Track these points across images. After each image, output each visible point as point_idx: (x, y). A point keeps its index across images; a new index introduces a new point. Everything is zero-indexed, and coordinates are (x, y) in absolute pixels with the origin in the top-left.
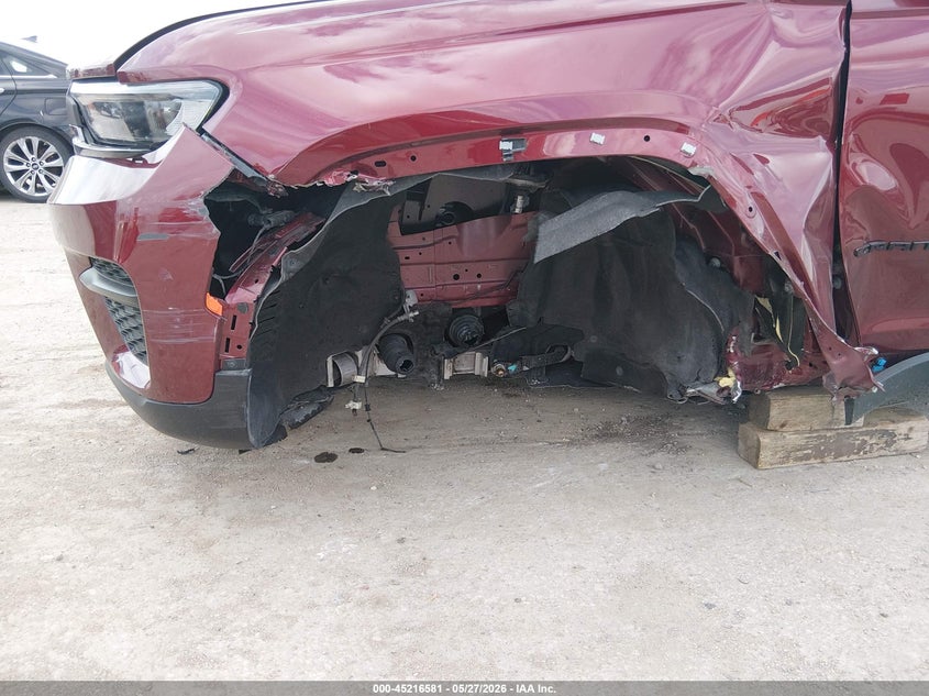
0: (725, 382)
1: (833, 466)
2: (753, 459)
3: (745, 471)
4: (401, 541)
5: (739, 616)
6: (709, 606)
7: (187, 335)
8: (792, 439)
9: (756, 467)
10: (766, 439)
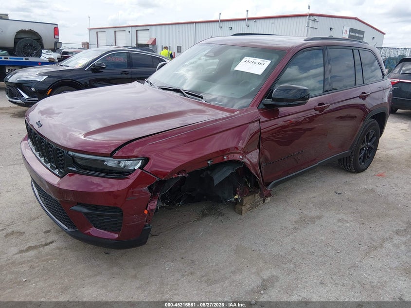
0: (236, 197)
1: (256, 210)
2: (241, 214)
3: (240, 217)
4: (182, 258)
5: (260, 250)
6: (254, 250)
7: (138, 221)
8: (248, 206)
9: (241, 215)
10: (243, 208)
